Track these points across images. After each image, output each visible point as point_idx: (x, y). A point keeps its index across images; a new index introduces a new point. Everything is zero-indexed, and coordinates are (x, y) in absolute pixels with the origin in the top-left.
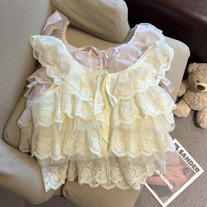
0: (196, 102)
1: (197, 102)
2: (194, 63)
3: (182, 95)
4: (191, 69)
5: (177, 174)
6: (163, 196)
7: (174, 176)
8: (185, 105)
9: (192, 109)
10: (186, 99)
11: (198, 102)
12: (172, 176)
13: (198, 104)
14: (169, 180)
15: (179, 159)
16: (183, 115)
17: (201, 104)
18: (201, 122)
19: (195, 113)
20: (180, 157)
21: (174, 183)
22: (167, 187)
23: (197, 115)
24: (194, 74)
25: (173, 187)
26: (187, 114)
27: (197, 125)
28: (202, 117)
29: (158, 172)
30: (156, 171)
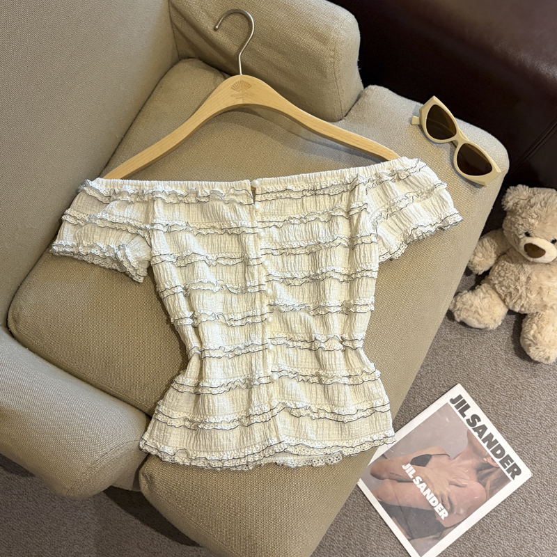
2: (520, 186)
4: (511, 200)
5: (460, 480)
6: (421, 537)
7: (451, 483)
8: (493, 295)
9: (511, 308)
11: (527, 288)
12: (448, 483)
13: (527, 296)
14: (438, 493)
15: (466, 439)
17: (534, 296)
19: (518, 321)
20: (469, 433)
21: (451, 503)
22: (432, 512)
23: (523, 326)
24: (519, 215)
25: (447, 514)
29: (410, 470)
30: (403, 467)
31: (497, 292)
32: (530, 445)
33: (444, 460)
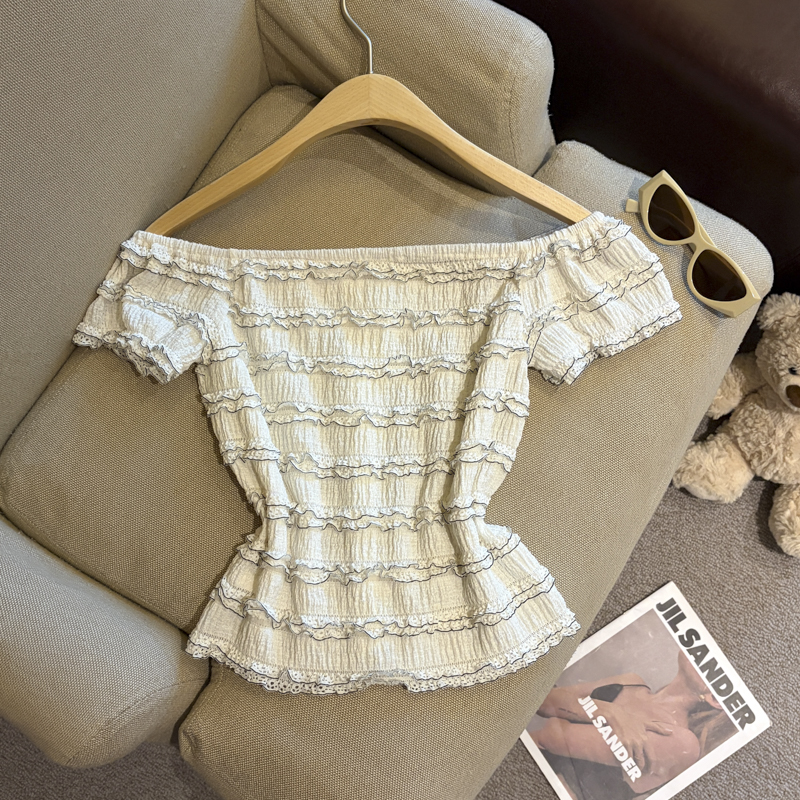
0: (778, 451)
1: (780, 449)
2: (787, 296)
3: (726, 412)
4: (771, 315)
5: (662, 725)
7: (649, 729)
8: (733, 453)
9: (759, 474)
10: (740, 434)
11: (785, 449)
12: (644, 728)
13: (784, 460)
14: (629, 742)
16: (719, 494)
17: (795, 461)
18: (786, 532)
19: (768, 494)
21: (646, 757)
22: (618, 770)
23: (775, 501)
24: (782, 340)
25: (639, 775)
26: (733, 492)
27: (769, 539)
28: (792, 513)
29: (589, 706)
30: (580, 701)
31: (740, 449)
32: (771, 679)
33: (641, 693)
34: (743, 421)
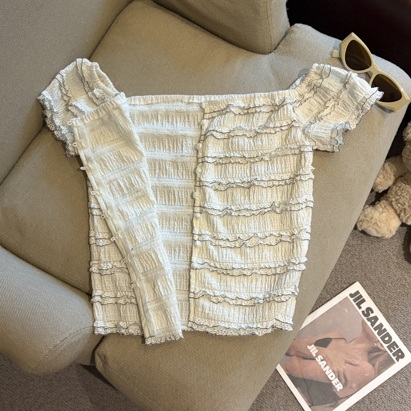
3: (386, 188)
4: (410, 132)
5: (354, 360)
10: (394, 200)
12: (344, 362)
14: (335, 370)
19: (409, 234)
21: (345, 377)
22: (330, 385)
26: (390, 231)
27: (410, 258)
29: (313, 350)
30: (308, 347)
31: (393, 208)
33: (342, 343)
34: (396, 192)
